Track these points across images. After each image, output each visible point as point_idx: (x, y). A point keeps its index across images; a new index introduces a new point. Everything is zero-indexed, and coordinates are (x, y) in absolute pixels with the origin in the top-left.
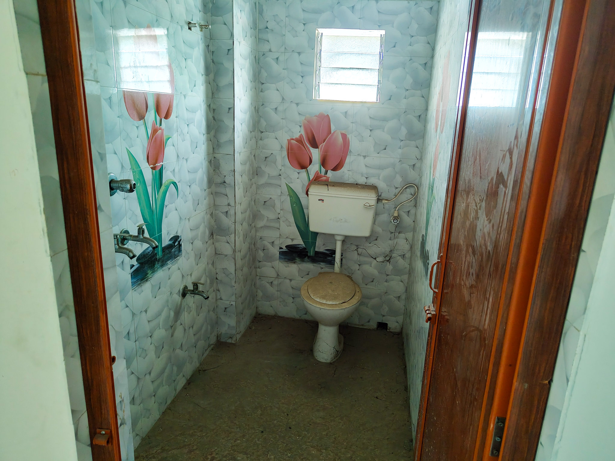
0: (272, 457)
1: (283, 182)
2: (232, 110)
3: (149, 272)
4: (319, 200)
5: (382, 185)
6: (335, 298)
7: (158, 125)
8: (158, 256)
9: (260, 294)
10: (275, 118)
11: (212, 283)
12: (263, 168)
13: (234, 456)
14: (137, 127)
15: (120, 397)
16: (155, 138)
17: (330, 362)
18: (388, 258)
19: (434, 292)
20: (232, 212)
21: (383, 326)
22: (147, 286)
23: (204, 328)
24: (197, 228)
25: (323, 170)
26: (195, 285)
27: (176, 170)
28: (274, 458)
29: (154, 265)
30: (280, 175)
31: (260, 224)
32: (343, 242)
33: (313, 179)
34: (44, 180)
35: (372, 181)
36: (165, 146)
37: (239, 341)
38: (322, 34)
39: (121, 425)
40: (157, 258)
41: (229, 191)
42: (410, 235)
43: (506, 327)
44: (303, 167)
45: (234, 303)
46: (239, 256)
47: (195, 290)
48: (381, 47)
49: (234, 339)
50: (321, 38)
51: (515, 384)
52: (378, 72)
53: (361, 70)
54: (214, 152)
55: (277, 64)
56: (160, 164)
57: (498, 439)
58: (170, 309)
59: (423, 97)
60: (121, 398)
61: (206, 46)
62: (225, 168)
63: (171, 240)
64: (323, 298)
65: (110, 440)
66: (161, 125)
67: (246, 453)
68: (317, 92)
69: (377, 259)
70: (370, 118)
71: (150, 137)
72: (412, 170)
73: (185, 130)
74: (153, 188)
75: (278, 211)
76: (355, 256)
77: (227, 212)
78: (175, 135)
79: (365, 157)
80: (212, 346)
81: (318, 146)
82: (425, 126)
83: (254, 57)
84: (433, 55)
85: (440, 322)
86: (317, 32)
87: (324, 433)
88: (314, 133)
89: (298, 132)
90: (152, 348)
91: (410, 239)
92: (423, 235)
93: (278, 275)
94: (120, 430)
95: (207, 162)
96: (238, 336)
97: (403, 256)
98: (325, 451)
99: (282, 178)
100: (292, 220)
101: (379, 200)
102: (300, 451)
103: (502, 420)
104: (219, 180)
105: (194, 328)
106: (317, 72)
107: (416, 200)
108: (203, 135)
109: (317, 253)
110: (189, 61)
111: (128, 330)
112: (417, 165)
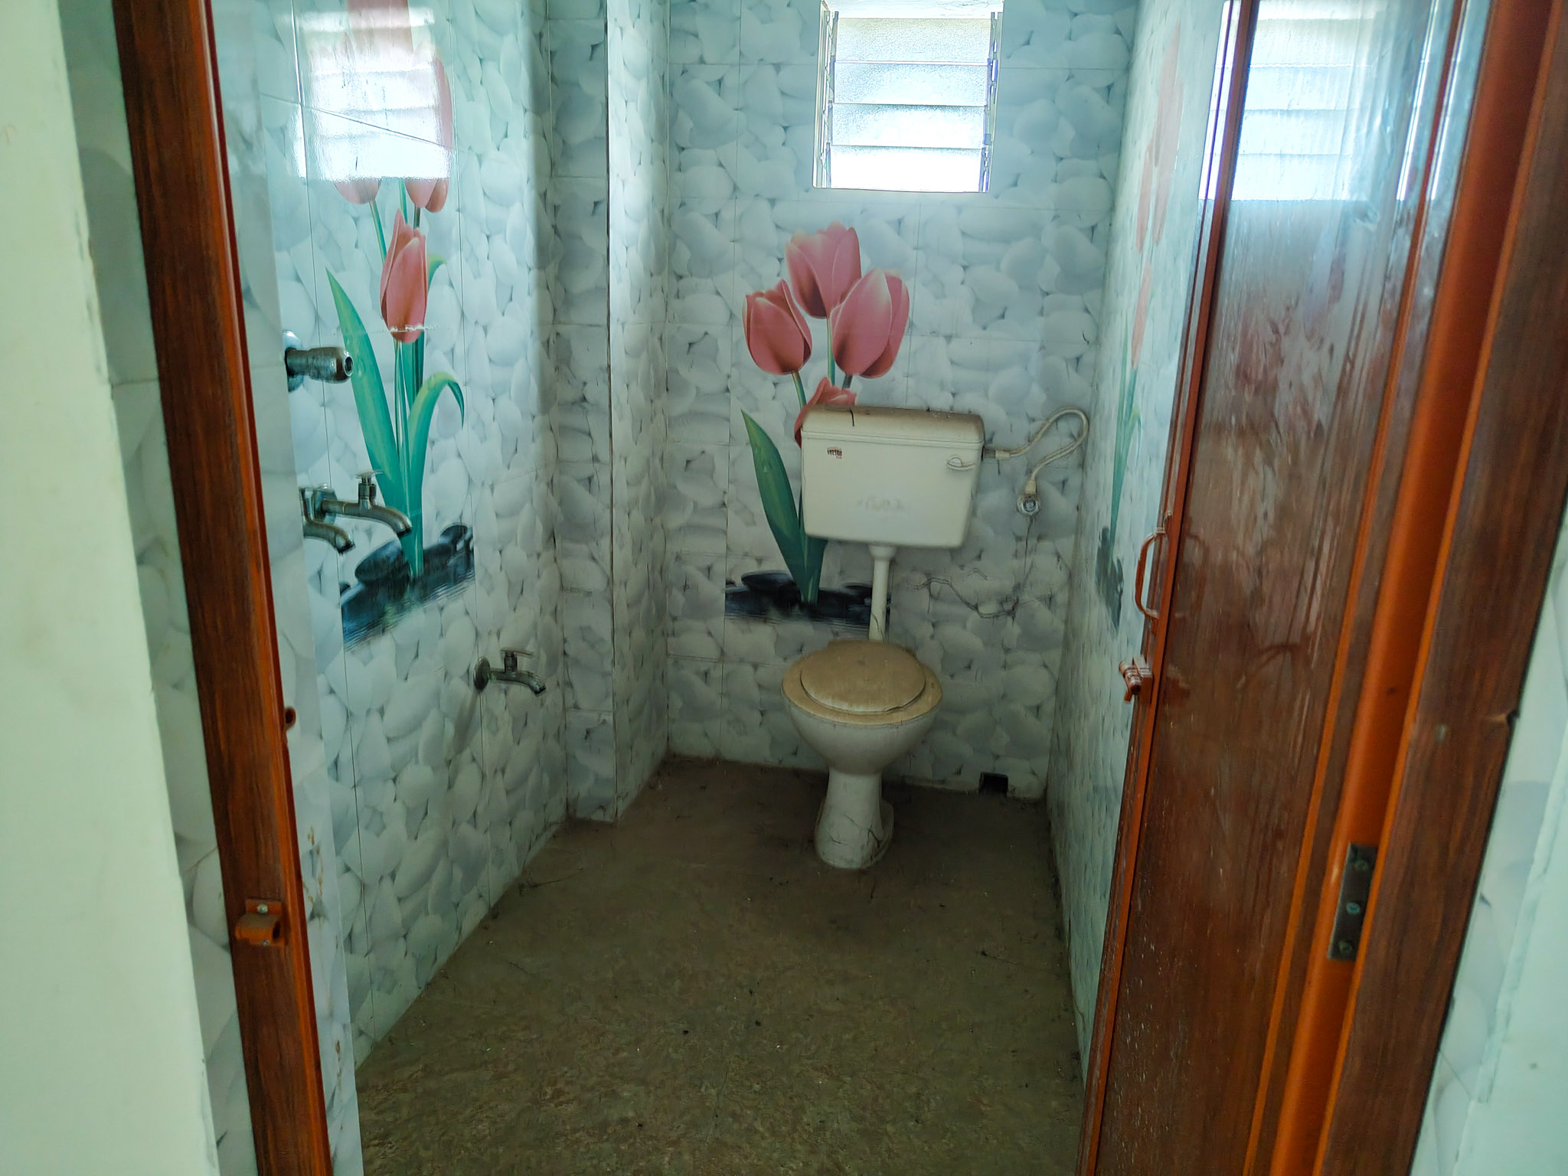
0: (713, 1091)
1: (735, 408)
2: (602, 208)
3: (390, 609)
4: (830, 451)
5: (992, 412)
6: (872, 698)
7: (411, 223)
8: (412, 573)
9: (677, 702)
10: (714, 238)
11: (552, 663)
12: (683, 372)
13: (614, 1087)
14: (356, 220)
15: (311, 840)
16: (404, 258)
17: (859, 867)
18: (1008, 606)
19: (1147, 616)
20: (603, 479)
21: (994, 783)
22: (383, 647)
23: (532, 781)
24: (513, 512)
25: (840, 375)
26: (510, 657)
27: (459, 351)
28: (718, 1095)
29: (402, 593)
30: (728, 390)
31: (676, 520)
32: (893, 563)
33: (812, 400)
34: (90, 159)
35: (969, 402)
36: (431, 279)
37: (622, 816)
38: (837, 14)
39: (312, 917)
40: (408, 578)
41: (594, 423)
42: (1066, 544)
43: (1381, 581)
44: (788, 367)
45: (610, 718)
46: (621, 595)
47: (510, 670)
48: (992, 45)
49: (611, 811)
50: (835, 26)
51: (1412, 729)
52: (983, 113)
53: (938, 111)
54: (555, 320)
55: (719, 95)
56: (415, 329)
57: (1353, 909)
58: (445, 716)
59: (1102, 176)
60: (313, 842)
61: (535, 35)
62: (586, 362)
63: (446, 533)
64: (843, 697)
65: (280, 931)
66: (418, 225)
67: (643, 1082)
68: (824, 170)
69: (982, 609)
70: (964, 234)
71: (391, 248)
72: (1071, 370)
73: (482, 249)
74: (399, 389)
75: (723, 484)
76: (922, 601)
77: (590, 479)
78: (455, 258)
79: (949, 338)
80: (554, 829)
81: (825, 311)
82: (1107, 254)
83: (660, 77)
84: (1129, 63)
85: (1165, 693)
86: (823, 8)
87: (847, 1036)
88: (817, 279)
89: (774, 275)
90: (399, 808)
91: (1067, 554)
92: (1105, 531)
93: (722, 652)
94: (312, 929)
95: (538, 344)
96: (622, 806)
97: (1050, 600)
98: (850, 1079)
99: (733, 399)
100: (758, 508)
101: (986, 451)
102: (784, 1079)
103: (1365, 854)
104: (569, 394)
105: (507, 775)
106: (825, 117)
107: (1083, 450)
108: (526, 270)
109: (823, 595)
110: (490, 67)
111: (336, 755)
112: (1085, 360)
